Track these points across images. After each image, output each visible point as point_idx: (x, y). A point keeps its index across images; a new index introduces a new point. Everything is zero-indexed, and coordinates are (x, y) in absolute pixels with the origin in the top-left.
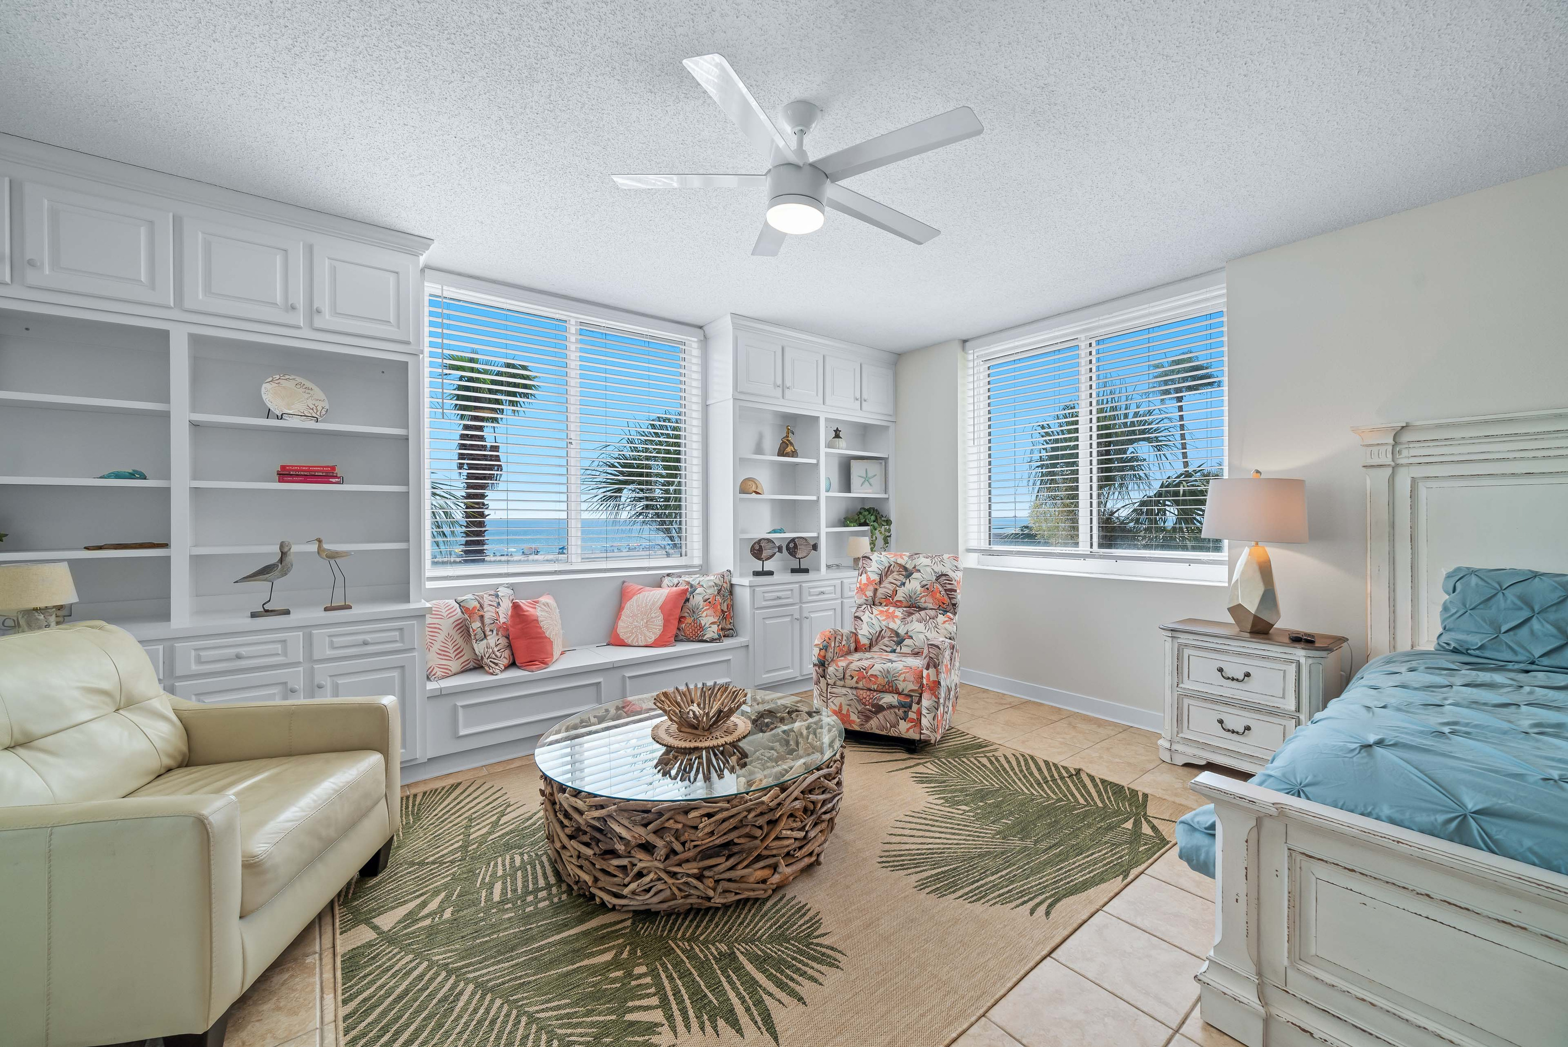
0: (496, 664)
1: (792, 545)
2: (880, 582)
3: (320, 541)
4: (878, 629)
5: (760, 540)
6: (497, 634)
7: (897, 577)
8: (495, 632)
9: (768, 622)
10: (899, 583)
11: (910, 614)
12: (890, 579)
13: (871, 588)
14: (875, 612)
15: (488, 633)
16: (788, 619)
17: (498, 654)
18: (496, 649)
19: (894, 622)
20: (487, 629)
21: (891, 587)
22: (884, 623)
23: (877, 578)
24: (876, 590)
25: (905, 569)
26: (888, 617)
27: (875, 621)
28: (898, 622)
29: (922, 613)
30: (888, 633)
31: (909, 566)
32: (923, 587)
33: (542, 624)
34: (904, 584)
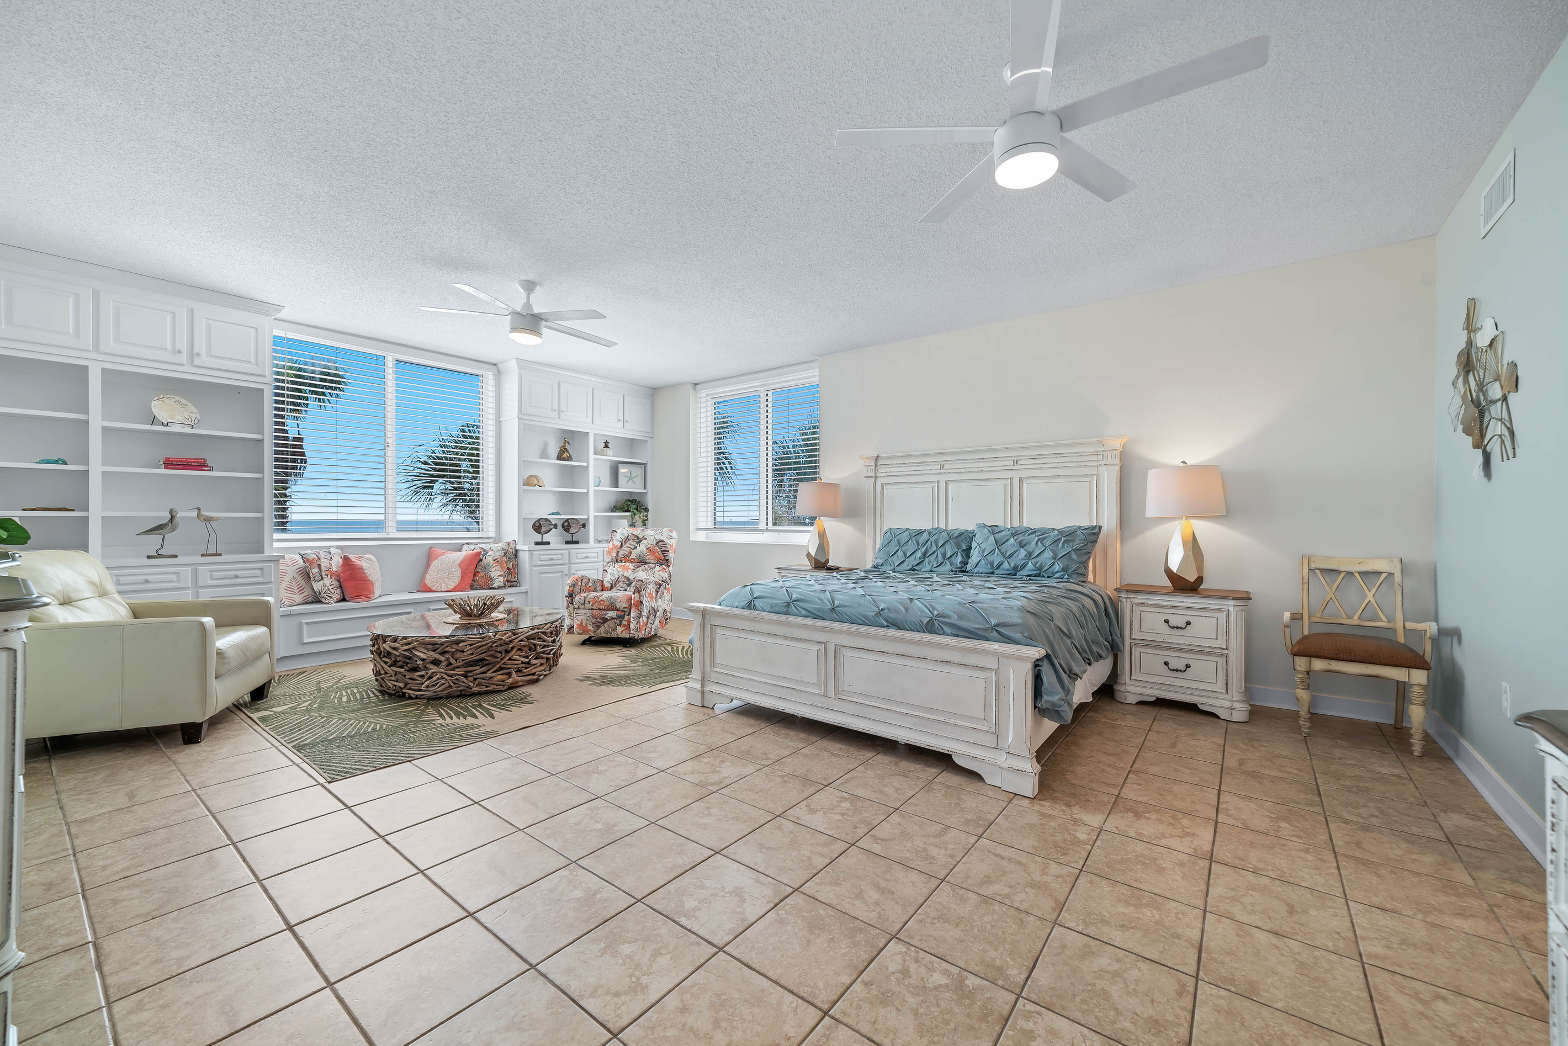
0: (331, 597)
1: (566, 524)
2: (621, 547)
3: (199, 509)
4: (617, 577)
5: (540, 519)
6: (331, 578)
7: (632, 543)
8: (329, 576)
9: (542, 576)
10: (633, 547)
11: (639, 567)
12: (628, 544)
13: (615, 551)
14: (617, 566)
15: (324, 576)
16: (559, 574)
17: (332, 591)
18: (330, 588)
19: (628, 572)
20: (324, 574)
21: (628, 550)
22: (621, 573)
23: (619, 544)
24: (618, 552)
25: (638, 538)
26: (624, 569)
27: (615, 572)
28: (630, 571)
29: (646, 566)
30: (623, 579)
31: (640, 536)
32: (647, 549)
33: (366, 571)
34: (636, 548)
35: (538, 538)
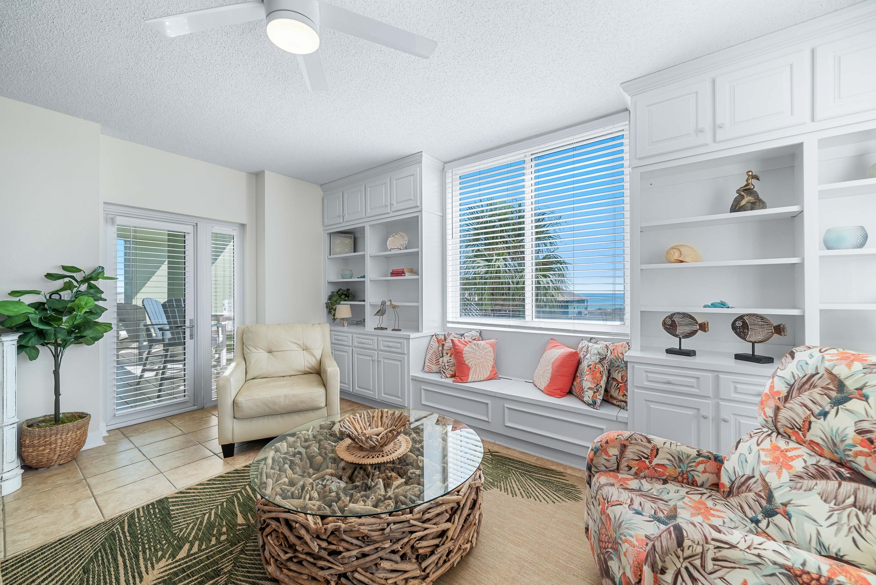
0: (444, 372)
1: (739, 324)
2: (786, 399)
3: (390, 301)
4: (748, 473)
6: (450, 356)
7: (818, 398)
10: (817, 410)
11: (822, 474)
12: (805, 398)
13: (772, 403)
14: (766, 444)
15: (444, 354)
18: (446, 364)
19: (779, 474)
20: (445, 352)
21: (803, 413)
22: (763, 468)
23: (783, 389)
24: (777, 409)
25: (841, 386)
26: (776, 461)
27: (751, 459)
28: (786, 476)
30: (758, 487)
31: (851, 385)
32: (860, 432)
34: (825, 414)
35: (673, 342)
